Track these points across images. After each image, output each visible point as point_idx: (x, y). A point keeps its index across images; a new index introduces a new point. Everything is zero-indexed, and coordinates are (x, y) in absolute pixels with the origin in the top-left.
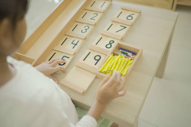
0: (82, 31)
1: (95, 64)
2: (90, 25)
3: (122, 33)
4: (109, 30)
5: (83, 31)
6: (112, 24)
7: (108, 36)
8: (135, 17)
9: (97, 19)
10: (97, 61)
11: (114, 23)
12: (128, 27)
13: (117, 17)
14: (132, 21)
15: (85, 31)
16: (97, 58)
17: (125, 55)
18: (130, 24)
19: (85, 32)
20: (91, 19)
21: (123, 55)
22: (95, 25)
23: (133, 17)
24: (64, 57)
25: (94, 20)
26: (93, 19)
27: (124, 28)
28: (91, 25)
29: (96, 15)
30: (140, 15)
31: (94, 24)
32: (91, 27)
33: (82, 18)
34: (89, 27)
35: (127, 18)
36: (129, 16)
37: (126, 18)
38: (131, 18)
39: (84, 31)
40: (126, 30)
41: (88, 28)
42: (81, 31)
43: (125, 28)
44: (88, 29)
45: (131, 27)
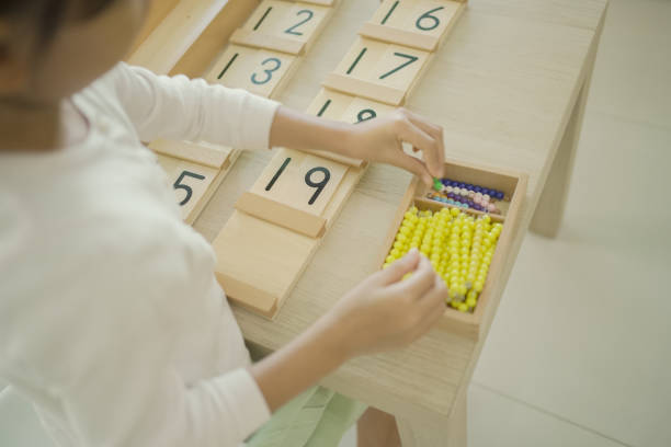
0: (254, 76)
1: (311, 202)
2: (284, 53)
3: (404, 80)
4: (354, 70)
5: (257, 79)
6: (365, 50)
7: (354, 96)
8: (445, 17)
9: (308, 30)
10: (316, 189)
11: (370, 45)
12: (423, 58)
13: (383, 22)
14: (437, 33)
15: (266, 76)
16: (317, 178)
17: (466, 207)
18: (431, 47)
19: (266, 81)
20: (288, 31)
21: (456, 207)
22: (302, 53)
23: (439, 17)
24: (186, 177)
25: (300, 34)
26: (297, 30)
27: (408, 60)
28: (285, 56)
29: (307, 15)
30: (466, 9)
31: (297, 51)
32: (286, 62)
33: (256, 28)
34: (279, 63)
35: (418, 25)
36: (426, 15)
37: (414, 23)
38: (433, 22)
39: (262, 77)
40: (416, 66)
41: (274, 64)
42: (249, 79)
43: (414, 59)
44: (277, 68)
45: (433, 55)
